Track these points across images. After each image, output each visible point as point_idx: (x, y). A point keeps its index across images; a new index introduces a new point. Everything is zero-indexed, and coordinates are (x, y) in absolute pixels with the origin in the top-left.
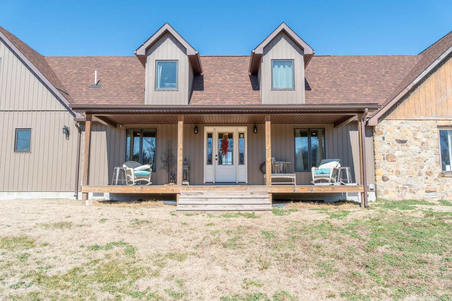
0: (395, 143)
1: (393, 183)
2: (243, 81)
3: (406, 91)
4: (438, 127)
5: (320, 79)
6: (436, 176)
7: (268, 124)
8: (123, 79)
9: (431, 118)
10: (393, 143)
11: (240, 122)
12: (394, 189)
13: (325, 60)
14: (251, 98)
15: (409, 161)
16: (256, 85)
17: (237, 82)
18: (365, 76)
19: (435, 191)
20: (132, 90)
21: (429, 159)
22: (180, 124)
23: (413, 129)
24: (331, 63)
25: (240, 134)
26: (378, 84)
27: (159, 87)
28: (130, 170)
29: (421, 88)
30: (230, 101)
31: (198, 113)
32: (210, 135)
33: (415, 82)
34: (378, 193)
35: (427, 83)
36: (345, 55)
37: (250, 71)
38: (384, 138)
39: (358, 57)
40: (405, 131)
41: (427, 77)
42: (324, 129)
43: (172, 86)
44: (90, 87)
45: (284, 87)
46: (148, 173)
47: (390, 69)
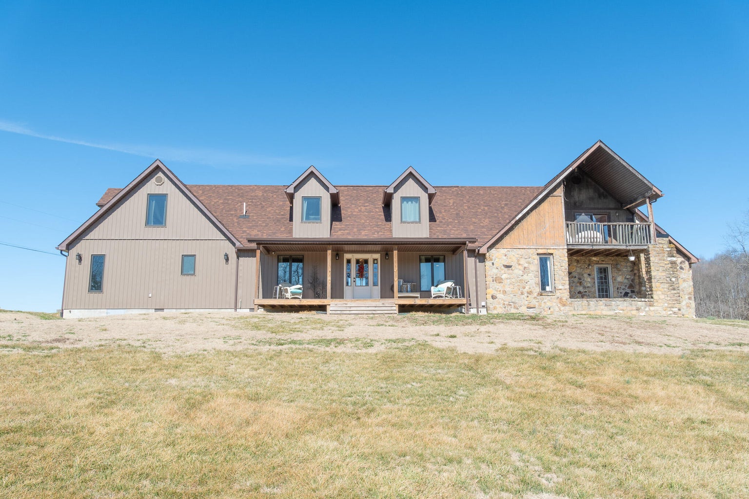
0: (503, 268)
1: (500, 300)
2: (376, 212)
3: (510, 225)
4: (538, 254)
5: (445, 211)
6: (535, 295)
7: (395, 253)
8: (268, 210)
9: (532, 247)
10: (501, 268)
11: (375, 250)
12: (501, 305)
13: (453, 192)
14: (384, 228)
15: (514, 282)
16: (388, 217)
17: (372, 214)
18: (486, 208)
19: (535, 308)
20: (278, 221)
21: (530, 280)
22: (329, 252)
23: (517, 256)
24: (458, 194)
25: (374, 260)
26: (496, 217)
27: (304, 220)
28: (287, 289)
29: (524, 222)
30: (365, 232)
31: (340, 244)
32: (349, 261)
33: (517, 218)
34: (488, 309)
35: (528, 218)
36: (472, 186)
37: (383, 203)
38: (493, 264)
39: (484, 188)
40: (510, 258)
41: (528, 213)
42: (445, 256)
43: (316, 219)
44: (239, 218)
45: (412, 220)
46: (301, 291)
47: (510, 201)
